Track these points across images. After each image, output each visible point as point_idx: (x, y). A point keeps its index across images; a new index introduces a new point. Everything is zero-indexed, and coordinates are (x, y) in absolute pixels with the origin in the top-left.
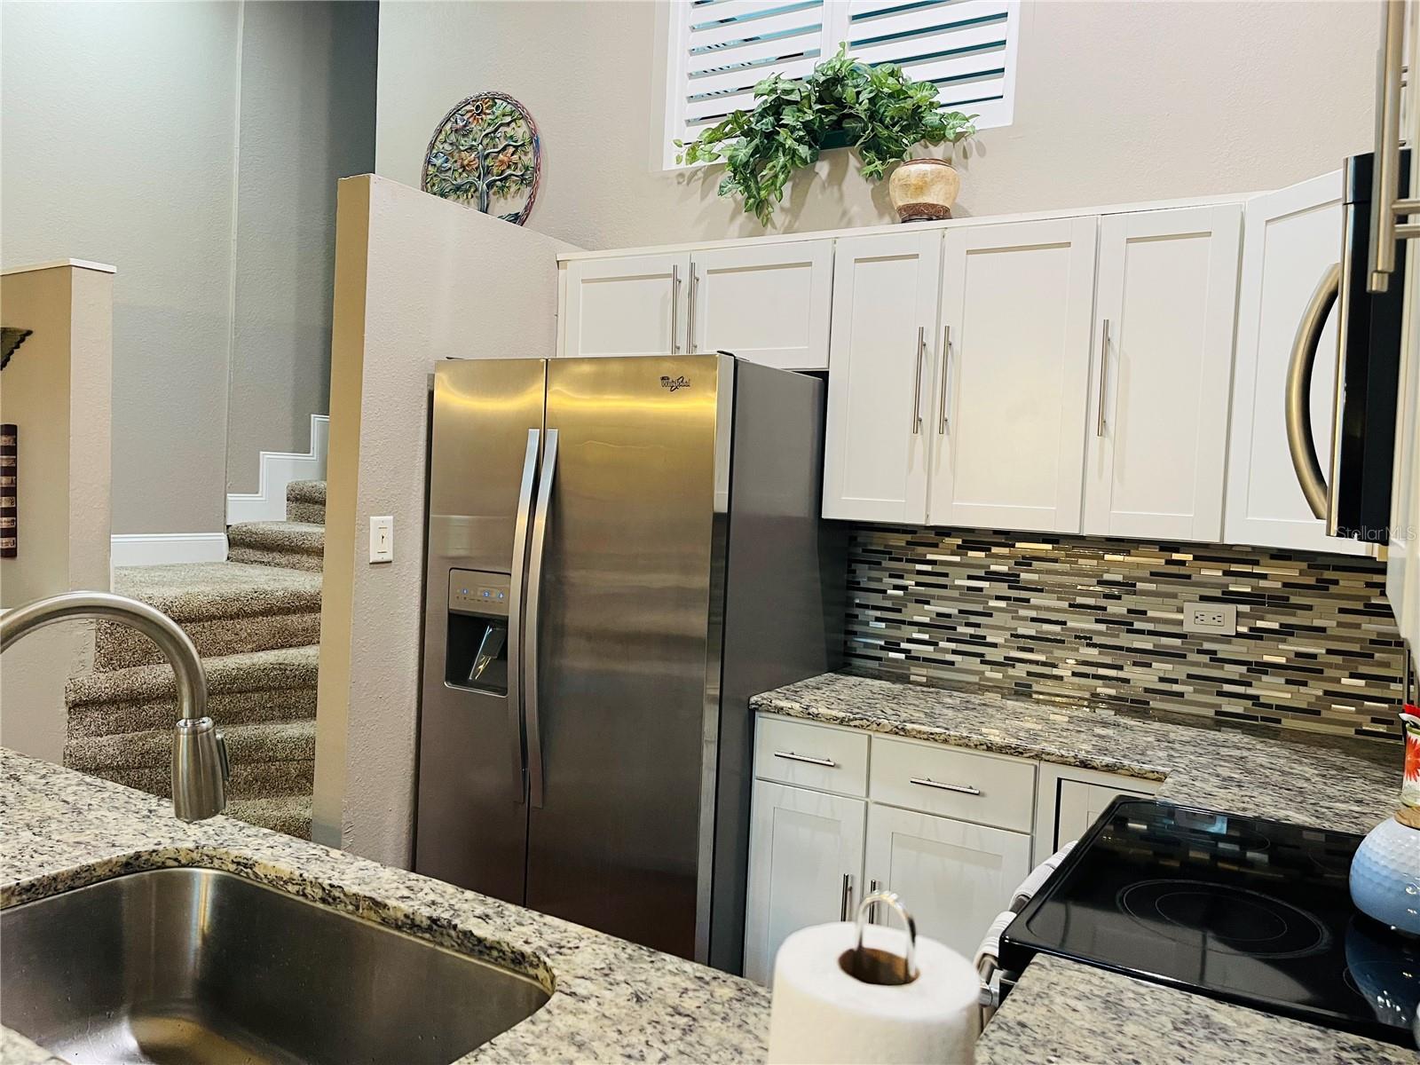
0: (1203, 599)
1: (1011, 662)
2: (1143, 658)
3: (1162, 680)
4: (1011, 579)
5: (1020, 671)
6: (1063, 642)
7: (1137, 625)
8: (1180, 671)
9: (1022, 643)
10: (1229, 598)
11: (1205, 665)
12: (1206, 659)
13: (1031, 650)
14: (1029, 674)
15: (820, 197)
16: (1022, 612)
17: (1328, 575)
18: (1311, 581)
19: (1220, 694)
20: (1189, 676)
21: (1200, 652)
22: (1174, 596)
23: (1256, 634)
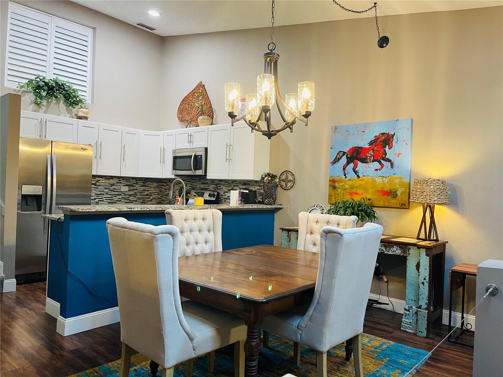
0: (124, 186)
1: (95, 199)
2: (115, 196)
3: (118, 199)
4: (95, 184)
5: (97, 200)
6: (104, 194)
7: (115, 191)
8: (120, 197)
9: (97, 195)
10: (126, 185)
11: (124, 196)
12: (124, 195)
13: (99, 196)
14: (98, 200)
15: (54, 106)
16: (97, 190)
17: (138, 181)
18: (136, 182)
19: (126, 200)
20: (122, 198)
21: (123, 194)
22: (119, 186)
23: (130, 190)
